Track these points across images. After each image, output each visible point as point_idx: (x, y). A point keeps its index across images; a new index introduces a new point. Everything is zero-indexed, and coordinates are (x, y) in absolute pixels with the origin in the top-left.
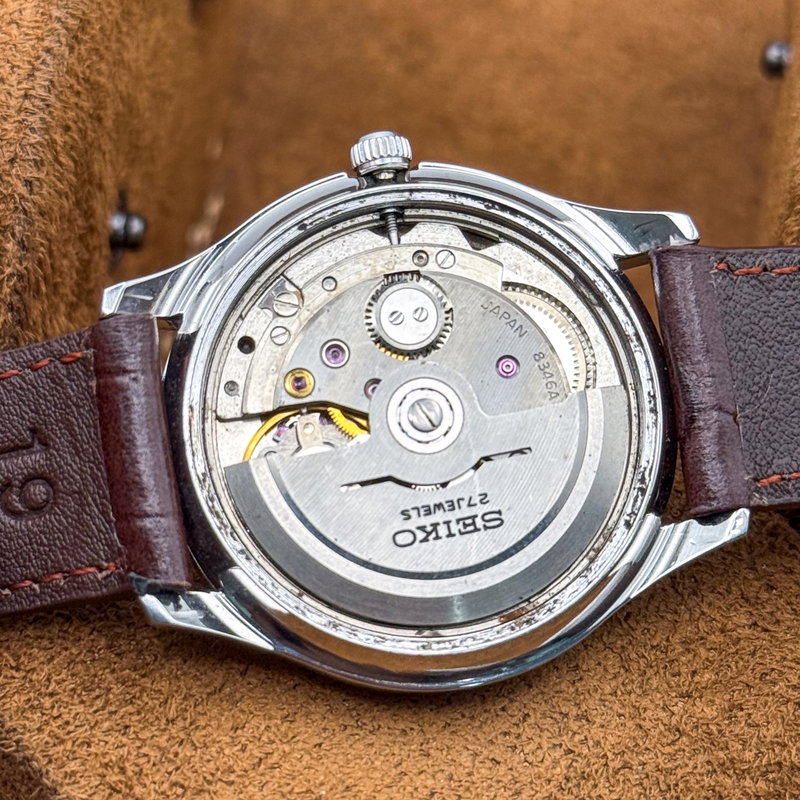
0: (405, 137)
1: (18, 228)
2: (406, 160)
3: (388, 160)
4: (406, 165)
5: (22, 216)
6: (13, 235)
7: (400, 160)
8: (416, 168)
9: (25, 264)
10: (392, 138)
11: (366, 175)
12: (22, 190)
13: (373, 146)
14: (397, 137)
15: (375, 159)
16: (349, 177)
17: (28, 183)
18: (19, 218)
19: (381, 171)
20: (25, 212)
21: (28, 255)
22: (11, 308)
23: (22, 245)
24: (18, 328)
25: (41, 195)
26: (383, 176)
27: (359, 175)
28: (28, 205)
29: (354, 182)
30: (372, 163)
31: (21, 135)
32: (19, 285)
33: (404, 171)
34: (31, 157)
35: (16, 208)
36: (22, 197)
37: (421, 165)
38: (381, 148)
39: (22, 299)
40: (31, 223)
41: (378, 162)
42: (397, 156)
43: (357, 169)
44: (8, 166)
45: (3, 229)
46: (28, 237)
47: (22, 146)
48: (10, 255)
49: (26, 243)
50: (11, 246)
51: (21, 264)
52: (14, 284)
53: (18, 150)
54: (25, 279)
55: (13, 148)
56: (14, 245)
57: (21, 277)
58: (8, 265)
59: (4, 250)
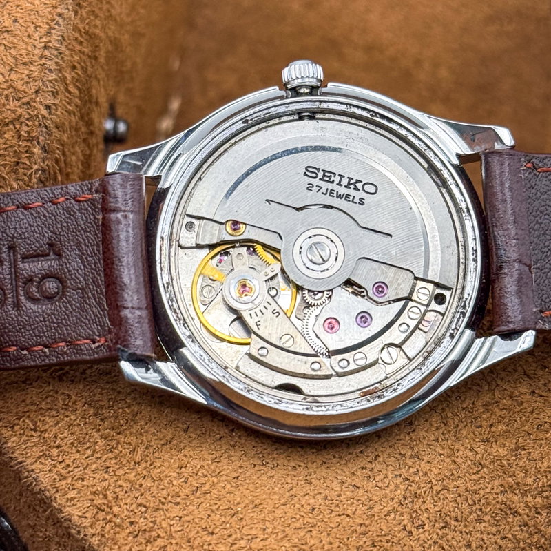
0: (319, 64)
1: (41, 138)
2: (319, 80)
3: (307, 80)
4: (319, 84)
5: (44, 130)
6: (38, 143)
7: (315, 80)
8: (326, 86)
9: (46, 162)
10: (310, 65)
11: (291, 89)
12: (44, 112)
13: (297, 70)
14: (314, 65)
15: (298, 78)
16: (280, 90)
17: (48, 107)
18: (42, 131)
19: (301, 87)
20: (46, 127)
21: (49, 156)
23: (44, 149)
25: (57, 115)
26: (302, 91)
27: (287, 89)
28: (48, 122)
29: (283, 93)
30: (296, 81)
31: (43, 74)
32: (42, 177)
33: (318, 88)
34: (50, 89)
35: (40, 125)
36: (44, 117)
37: (330, 85)
38: (302, 71)
40: (51, 135)
41: (300, 81)
42: (313, 77)
43: (285, 85)
44: (34, 96)
45: (31, 139)
46: (48, 144)
47: (44, 82)
48: (36, 156)
49: (47, 148)
50: (36, 150)
51: (44, 163)
52: (40, 176)
53: (41, 84)
54: (47, 172)
55: (37, 83)
56: (39, 149)
57: (44, 171)
58: (35, 163)
59: (32, 153)
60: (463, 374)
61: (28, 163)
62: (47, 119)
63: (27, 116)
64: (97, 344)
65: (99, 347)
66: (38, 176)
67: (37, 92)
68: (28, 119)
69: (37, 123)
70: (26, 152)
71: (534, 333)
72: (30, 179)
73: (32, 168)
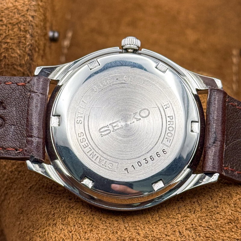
0: (139, 40)
1: (30, 31)
2: (139, 47)
3: (132, 46)
4: (137, 49)
5: (31, 27)
6: (29, 33)
7: (136, 47)
8: (141, 50)
9: (32, 42)
10: (134, 39)
12: (31, 18)
14: (136, 39)
15: (128, 44)
16: (120, 49)
17: (33, 17)
19: (129, 49)
20: (32, 25)
21: (34, 39)
22: (29, 55)
23: (31, 36)
24: (31, 61)
25: (36, 20)
26: (129, 51)
27: (123, 49)
28: (33, 24)
29: (121, 50)
30: (127, 46)
31: (30, 3)
32: (31, 48)
33: (137, 50)
34: (33, 9)
35: (29, 25)
36: (31, 21)
37: (142, 49)
38: (130, 41)
39: (32, 52)
40: (34, 29)
41: (129, 46)
42: (135, 45)
43: (122, 47)
44: (26, 12)
45: (26, 31)
46: (33, 33)
47: (30, 6)
48: (28, 39)
49: (33, 35)
50: (28, 36)
51: (31, 41)
52: (30, 48)
53: (29, 7)
54: (33, 46)
55: (27, 7)
56: (29, 36)
57: (32, 45)
58: (28, 42)
59: (26, 37)
60: (184, 189)
61: (24, 42)
62: (33, 22)
63: (23, 21)
64: (18, 151)
65: (19, 153)
66: (29, 47)
67: (27, 10)
68: (24, 22)
69: (28, 24)
70: (24, 37)
71: (218, 174)
72: (25, 49)
73: (26, 44)
